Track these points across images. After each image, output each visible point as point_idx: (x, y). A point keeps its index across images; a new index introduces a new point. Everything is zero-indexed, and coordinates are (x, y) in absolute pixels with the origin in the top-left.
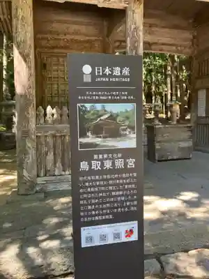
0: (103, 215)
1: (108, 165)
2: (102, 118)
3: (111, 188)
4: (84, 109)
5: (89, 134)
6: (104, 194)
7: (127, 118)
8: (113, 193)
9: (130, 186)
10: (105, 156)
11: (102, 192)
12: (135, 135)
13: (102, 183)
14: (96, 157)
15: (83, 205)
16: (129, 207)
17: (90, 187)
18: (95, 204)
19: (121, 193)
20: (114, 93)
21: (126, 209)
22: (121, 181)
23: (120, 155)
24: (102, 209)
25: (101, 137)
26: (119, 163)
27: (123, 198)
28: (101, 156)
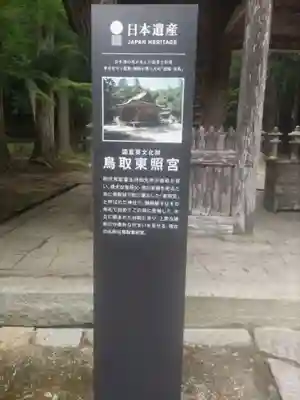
0: (132, 228)
1: (141, 164)
2: (135, 98)
3: (143, 195)
4: (110, 84)
5: (117, 119)
6: (135, 203)
7: (171, 100)
8: (147, 203)
9: (170, 196)
10: (138, 152)
11: (132, 199)
12: (181, 126)
13: (132, 187)
14: (125, 152)
15: (108, 213)
16: (167, 223)
17: (117, 191)
18: (122, 214)
19: (157, 203)
20: (154, 62)
21: (164, 226)
22: (158, 188)
23: (158, 152)
24: (131, 222)
25: (132, 125)
26: (157, 164)
27: (159, 211)
28: (131, 152)
